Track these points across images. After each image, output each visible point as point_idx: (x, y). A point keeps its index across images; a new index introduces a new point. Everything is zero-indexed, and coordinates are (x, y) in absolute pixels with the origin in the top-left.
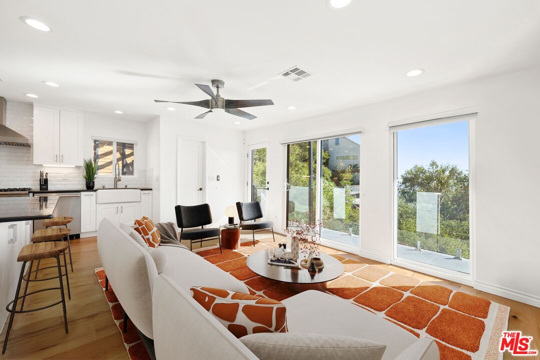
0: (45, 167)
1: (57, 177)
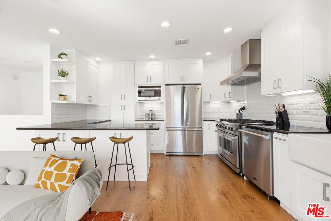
0: (284, 96)
1: (299, 109)
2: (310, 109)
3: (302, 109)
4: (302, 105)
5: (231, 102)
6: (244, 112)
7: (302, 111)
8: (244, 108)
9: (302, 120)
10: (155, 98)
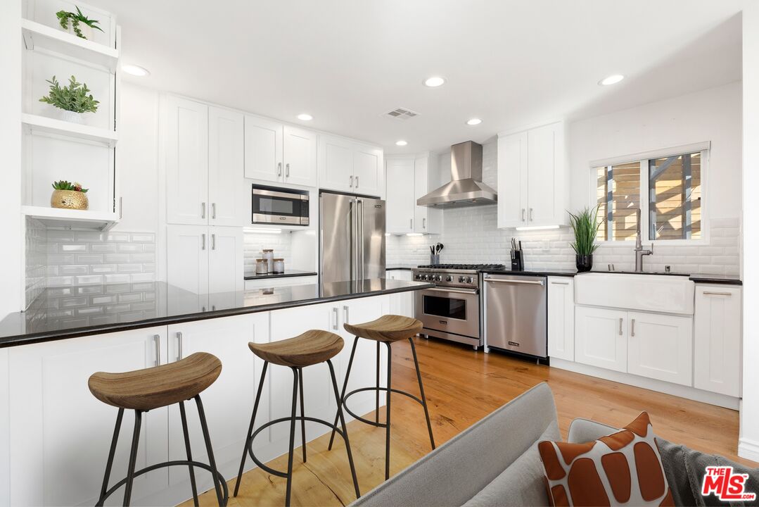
0: (519, 231)
1: (536, 248)
2: (551, 248)
3: (541, 248)
4: (540, 243)
5: (408, 235)
6: (442, 253)
7: (541, 249)
8: (440, 247)
9: (541, 261)
10: (297, 219)
